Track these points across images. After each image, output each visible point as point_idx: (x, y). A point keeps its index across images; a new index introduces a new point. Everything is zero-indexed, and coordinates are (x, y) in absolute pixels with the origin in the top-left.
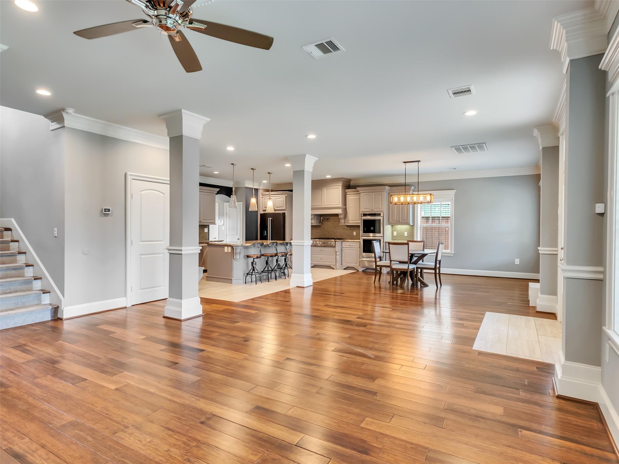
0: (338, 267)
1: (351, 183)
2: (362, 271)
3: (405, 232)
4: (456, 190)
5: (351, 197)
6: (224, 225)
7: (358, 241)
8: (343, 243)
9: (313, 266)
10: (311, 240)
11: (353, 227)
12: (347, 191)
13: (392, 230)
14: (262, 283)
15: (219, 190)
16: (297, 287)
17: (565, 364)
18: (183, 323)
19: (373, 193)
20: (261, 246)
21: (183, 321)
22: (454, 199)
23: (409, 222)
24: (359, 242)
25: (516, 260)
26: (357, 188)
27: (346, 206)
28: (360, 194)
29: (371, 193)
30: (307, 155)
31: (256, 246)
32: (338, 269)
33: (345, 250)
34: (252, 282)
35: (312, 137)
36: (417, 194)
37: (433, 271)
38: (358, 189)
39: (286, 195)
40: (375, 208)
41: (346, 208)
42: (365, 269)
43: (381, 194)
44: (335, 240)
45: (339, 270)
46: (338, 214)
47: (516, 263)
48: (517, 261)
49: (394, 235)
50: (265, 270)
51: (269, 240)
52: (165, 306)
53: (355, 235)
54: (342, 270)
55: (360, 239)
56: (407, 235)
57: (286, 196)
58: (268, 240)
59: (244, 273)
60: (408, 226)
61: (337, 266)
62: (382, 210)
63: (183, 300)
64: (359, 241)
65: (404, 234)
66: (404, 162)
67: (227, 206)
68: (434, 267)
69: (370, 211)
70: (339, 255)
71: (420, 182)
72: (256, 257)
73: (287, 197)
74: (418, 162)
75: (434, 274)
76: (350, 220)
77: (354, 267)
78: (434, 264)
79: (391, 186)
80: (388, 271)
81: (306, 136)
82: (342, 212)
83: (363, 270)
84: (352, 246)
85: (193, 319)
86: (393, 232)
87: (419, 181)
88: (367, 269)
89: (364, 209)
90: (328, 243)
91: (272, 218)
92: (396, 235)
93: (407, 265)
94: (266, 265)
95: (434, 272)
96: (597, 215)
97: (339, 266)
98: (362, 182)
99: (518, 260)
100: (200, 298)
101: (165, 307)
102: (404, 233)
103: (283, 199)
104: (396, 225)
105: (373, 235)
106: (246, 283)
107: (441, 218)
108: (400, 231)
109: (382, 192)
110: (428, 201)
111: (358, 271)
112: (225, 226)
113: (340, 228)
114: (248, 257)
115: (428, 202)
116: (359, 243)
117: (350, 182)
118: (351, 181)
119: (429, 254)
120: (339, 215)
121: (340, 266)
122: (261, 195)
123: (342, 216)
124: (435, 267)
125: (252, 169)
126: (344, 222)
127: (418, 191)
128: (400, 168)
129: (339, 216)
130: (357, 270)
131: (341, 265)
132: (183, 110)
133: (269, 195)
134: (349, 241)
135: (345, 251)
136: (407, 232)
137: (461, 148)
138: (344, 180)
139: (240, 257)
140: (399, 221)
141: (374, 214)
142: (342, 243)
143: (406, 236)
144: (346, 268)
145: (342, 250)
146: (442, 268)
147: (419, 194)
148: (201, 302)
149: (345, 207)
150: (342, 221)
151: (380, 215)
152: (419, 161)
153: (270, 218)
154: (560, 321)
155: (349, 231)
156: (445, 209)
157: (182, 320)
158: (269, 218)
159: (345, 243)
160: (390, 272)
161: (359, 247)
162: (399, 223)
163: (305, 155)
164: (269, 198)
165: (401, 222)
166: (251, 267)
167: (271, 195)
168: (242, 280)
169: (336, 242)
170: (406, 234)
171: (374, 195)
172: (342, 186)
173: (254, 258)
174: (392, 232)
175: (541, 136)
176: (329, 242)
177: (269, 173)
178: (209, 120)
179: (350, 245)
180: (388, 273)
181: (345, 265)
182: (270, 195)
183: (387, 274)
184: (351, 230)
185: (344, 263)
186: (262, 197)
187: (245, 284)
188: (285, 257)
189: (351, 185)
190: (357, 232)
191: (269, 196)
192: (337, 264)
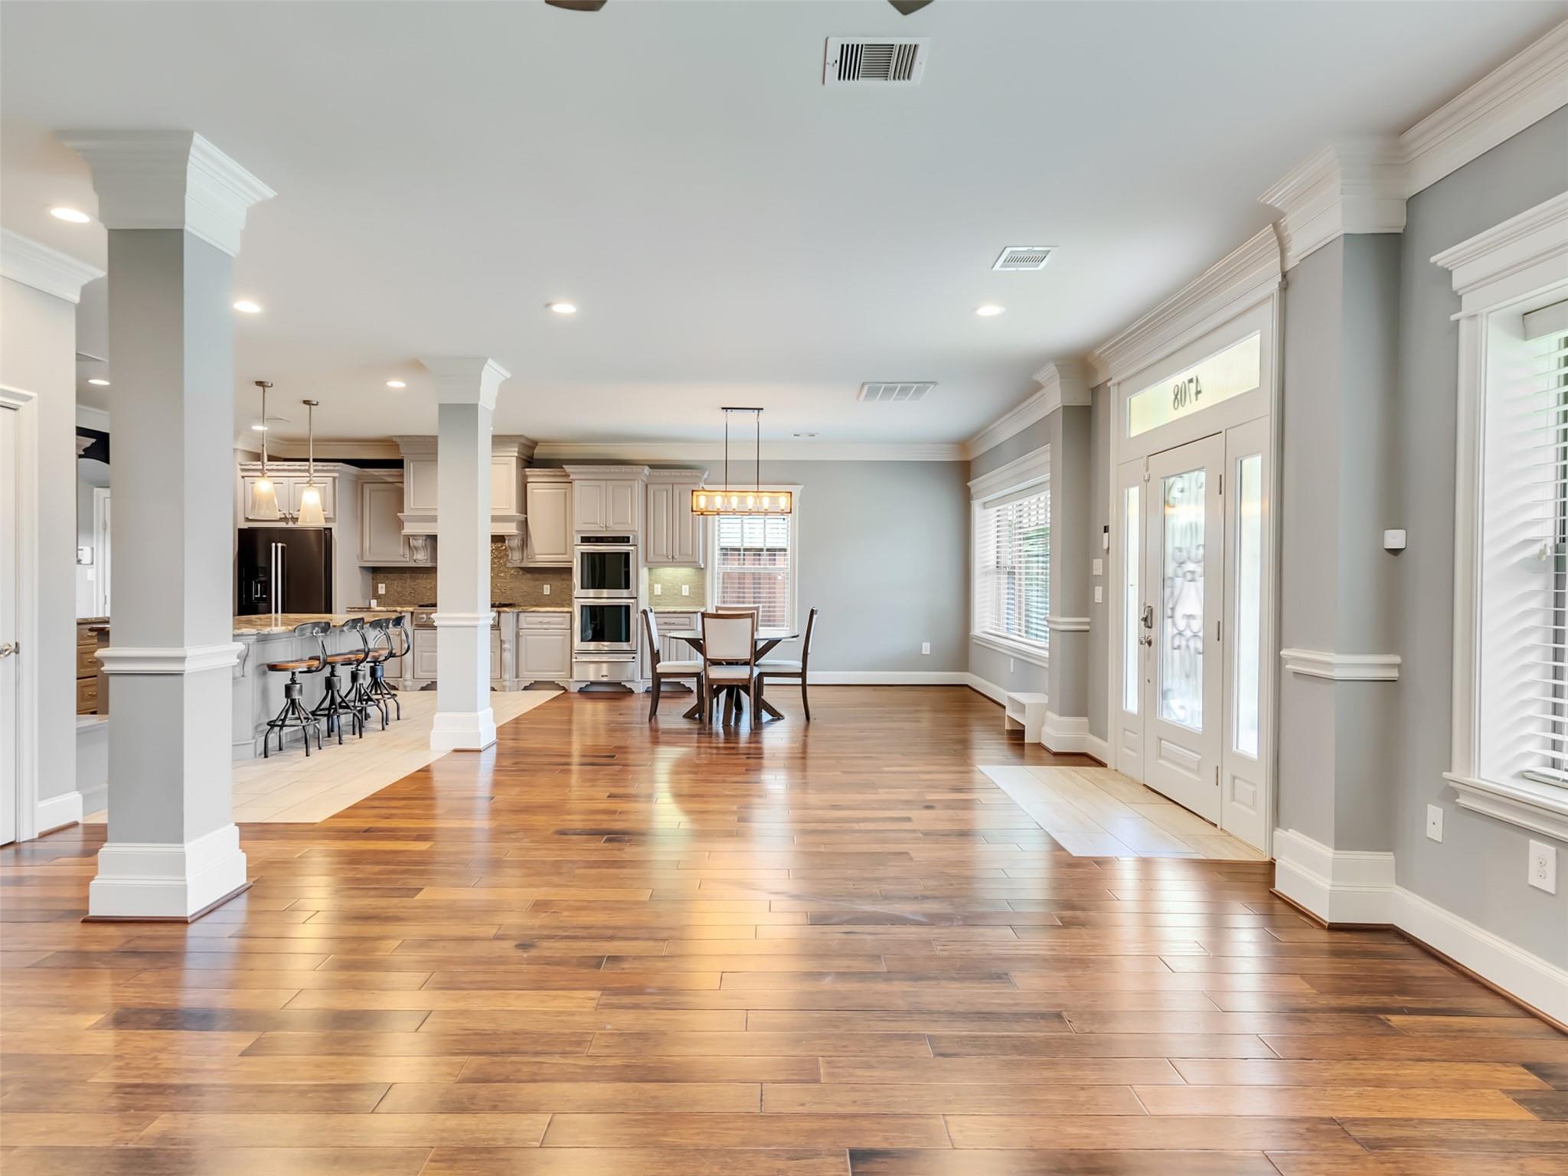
0: (507, 683)
1: (535, 451)
2: (579, 691)
3: (684, 587)
4: (803, 486)
5: (542, 488)
6: (92, 563)
7: (566, 609)
8: (522, 615)
9: (428, 685)
10: (491, 611)
11: (540, 573)
12: (528, 473)
13: (650, 580)
14: (320, 748)
15: (93, 444)
16: (456, 751)
17: (1337, 856)
18: (192, 930)
19: (609, 482)
20: (322, 632)
21: (193, 922)
22: (799, 507)
23: (697, 560)
24: (571, 612)
25: (924, 644)
26: (564, 466)
27: (526, 514)
28: (571, 482)
29: (604, 482)
30: (490, 361)
31: (308, 634)
32: (507, 689)
33: (526, 635)
34: (280, 749)
35: (564, 308)
36: (756, 490)
37: (799, 681)
38: (568, 468)
39: (336, 475)
40: (613, 524)
41: (526, 519)
42: (587, 685)
43: (631, 487)
44: (499, 609)
45: (510, 691)
46: (503, 536)
47: (924, 653)
48: (926, 649)
49: (656, 593)
50: (322, 707)
51: (276, 612)
52: (92, 878)
53: (549, 593)
54: (518, 690)
55: (570, 605)
56: (687, 594)
57: (334, 478)
58: (270, 612)
59: (255, 725)
60: (690, 569)
61: (505, 681)
62: (633, 529)
63: (189, 847)
64: (570, 610)
65: (681, 591)
66: (723, 408)
67: (105, 498)
68: (800, 671)
69: (600, 529)
70: (510, 650)
71: (765, 461)
72: (306, 669)
73: (337, 481)
74: (757, 411)
75: (800, 688)
76: (537, 552)
77: (554, 682)
78: (801, 664)
79: (654, 466)
80: (648, 688)
81: (548, 305)
82: (517, 529)
83: (581, 688)
84: (548, 623)
85: (224, 908)
86: (653, 586)
87: (760, 459)
88: (593, 683)
89: (585, 523)
90: (421, 616)
91: (284, 545)
92: (659, 593)
93: (748, 668)
94: (325, 691)
95: (800, 683)
96: (1387, 553)
97: (509, 681)
98: (566, 452)
99: (928, 644)
100: (237, 828)
101: (93, 882)
102: (681, 587)
103: (324, 485)
104: (659, 567)
105: (608, 593)
106: (266, 756)
107: (765, 550)
108: (671, 583)
109: (634, 480)
110: (783, 510)
111: (566, 690)
112: (97, 566)
113: (502, 575)
114: (273, 668)
115: (782, 513)
116: (569, 615)
117: (534, 448)
118: (537, 447)
119: (783, 640)
120: (506, 537)
121: (513, 681)
122: (239, 471)
123: (515, 543)
124: (802, 669)
125: (260, 383)
126: (521, 558)
127: (758, 484)
128: (711, 422)
129: (507, 542)
130: (563, 688)
131: (517, 677)
132: (198, 139)
133: (308, 471)
134: (538, 612)
135: (528, 637)
136: (687, 586)
137: (874, 389)
138: (523, 441)
139: (245, 669)
140: (673, 557)
141: (610, 539)
142: (518, 616)
143: (685, 596)
144: (531, 684)
145: (518, 636)
146: (810, 670)
147: (760, 490)
148: (241, 839)
149: (525, 516)
150: (516, 556)
151: (629, 542)
152: (762, 409)
153: (280, 545)
154: (1113, 768)
155: (531, 584)
156: (776, 531)
157: (189, 920)
158: (274, 545)
159: (526, 617)
160: (651, 689)
161: (569, 627)
162: (673, 562)
163: (486, 360)
164: (308, 483)
165: (678, 560)
166: (286, 699)
167: (315, 471)
168: (252, 746)
169: (502, 614)
170: (686, 590)
171: (611, 487)
172: (517, 457)
173: (293, 674)
174: (650, 585)
175: (1061, 382)
176: (423, 613)
177: (306, 402)
178: (270, 193)
179: (541, 622)
180: (646, 691)
181: (529, 678)
182: (312, 471)
183: (645, 695)
184: (536, 580)
185: (523, 673)
186: (243, 477)
187: (262, 759)
188: (372, 664)
189: (535, 457)
190: (553, 587)
191: (308, 475)
192: (506, 676)
